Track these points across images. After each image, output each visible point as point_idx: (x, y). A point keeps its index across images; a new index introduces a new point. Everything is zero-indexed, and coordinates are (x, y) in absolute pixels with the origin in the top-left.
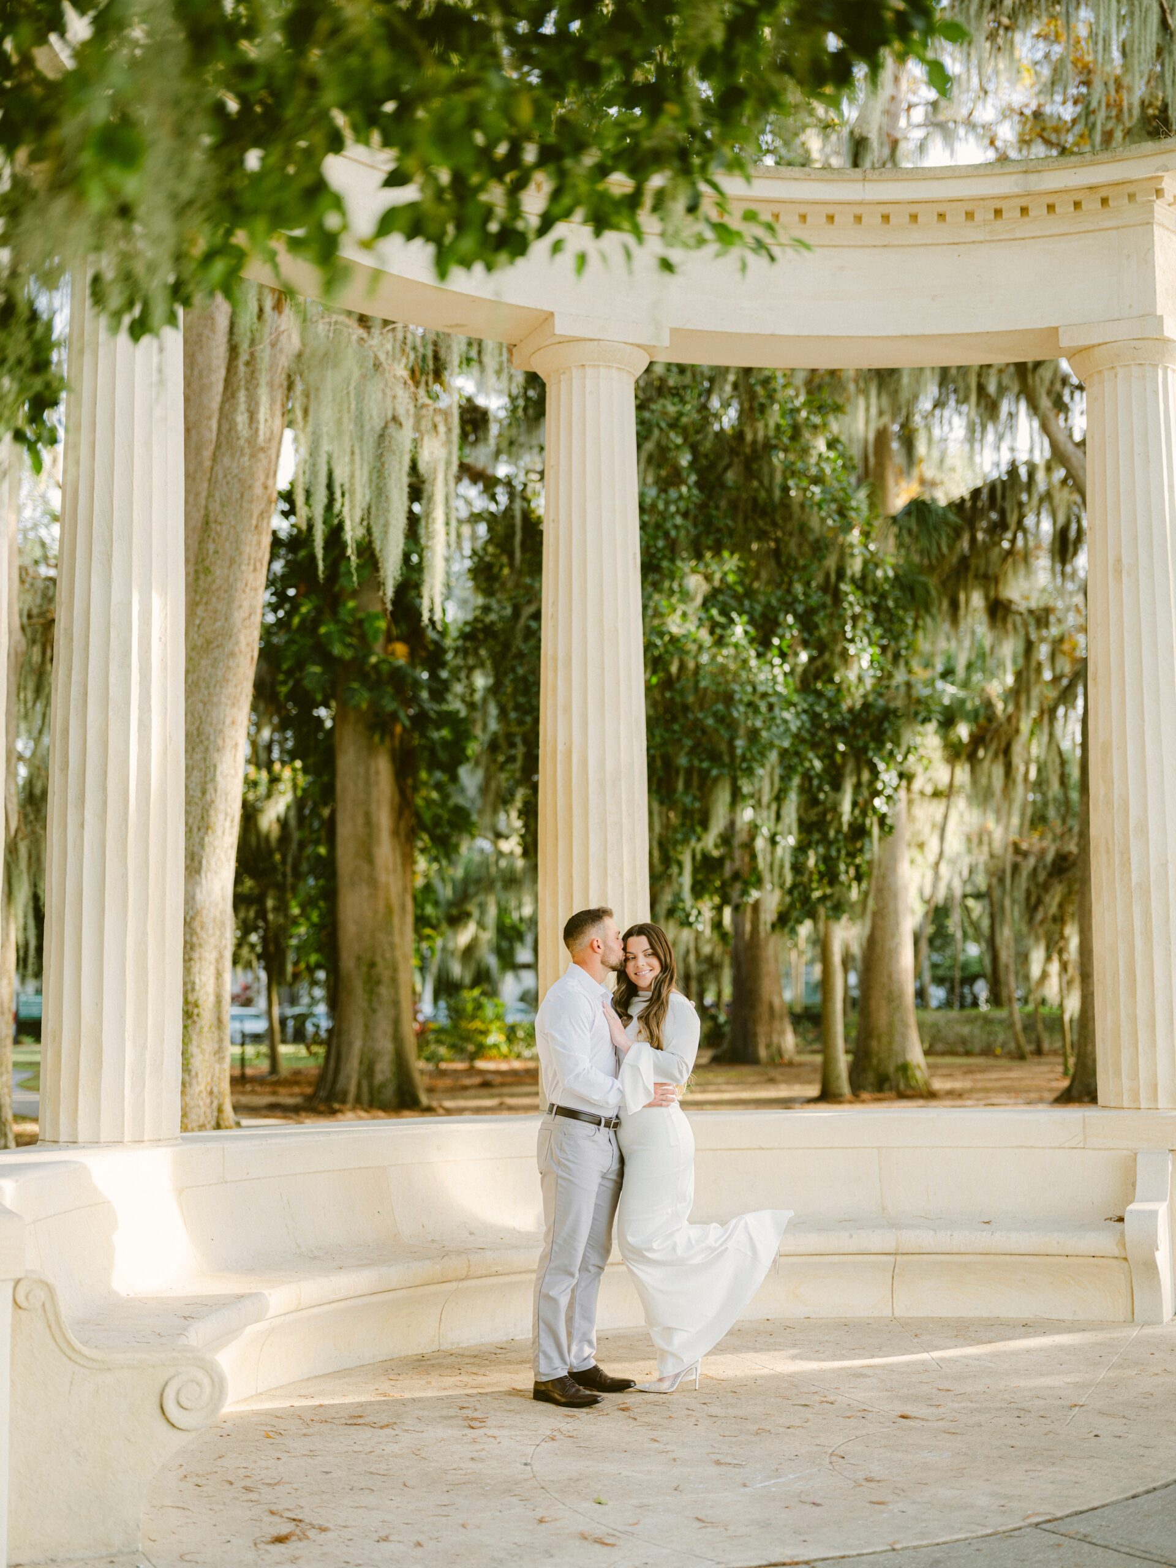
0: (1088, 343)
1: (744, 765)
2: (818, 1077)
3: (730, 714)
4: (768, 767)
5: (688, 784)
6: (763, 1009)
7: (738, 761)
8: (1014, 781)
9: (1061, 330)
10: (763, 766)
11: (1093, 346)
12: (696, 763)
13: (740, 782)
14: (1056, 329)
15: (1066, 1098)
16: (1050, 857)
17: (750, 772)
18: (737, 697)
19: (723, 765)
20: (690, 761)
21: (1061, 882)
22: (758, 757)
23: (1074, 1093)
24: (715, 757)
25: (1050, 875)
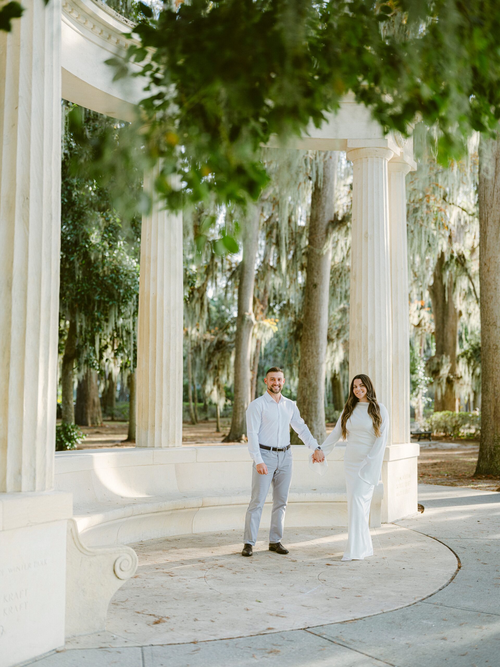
0: (358, 147)
1: (124, 300)
2: (127, 431)
3: (118, 278)
4: (133, 301)
5: (99, 307)
6: (91, 403)
7: (121, 299)
8: (204, 311)
9: (348, 141)
10: (131, 301)
11: (360, 148)
12: (102, 298)
13: (121, 308)
14: (347, 140)
15: (227, 440)
16: (215, 342)
17: (126, 303)
18: (122, 271)
19: (115, 300)
20: (100, 297)
21: (219, 352)
22: (130, 297)
23: (231, 438)
24: (111, 296)
25: (215, 350)
